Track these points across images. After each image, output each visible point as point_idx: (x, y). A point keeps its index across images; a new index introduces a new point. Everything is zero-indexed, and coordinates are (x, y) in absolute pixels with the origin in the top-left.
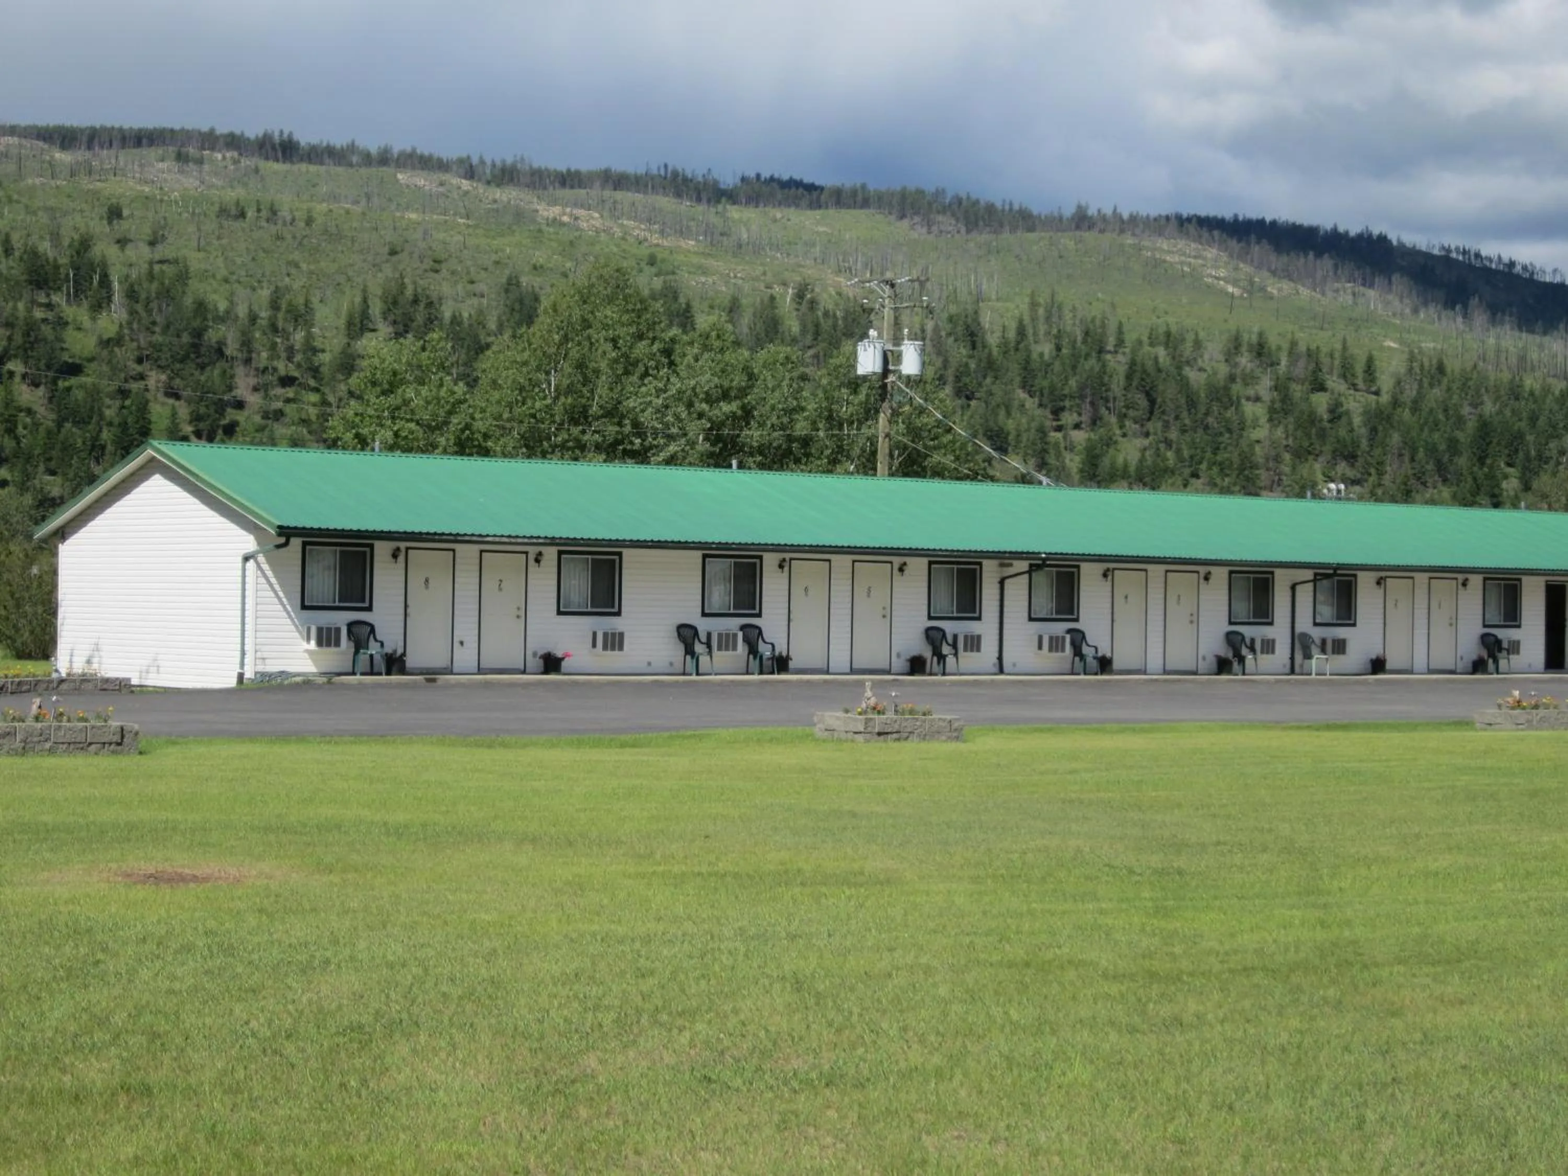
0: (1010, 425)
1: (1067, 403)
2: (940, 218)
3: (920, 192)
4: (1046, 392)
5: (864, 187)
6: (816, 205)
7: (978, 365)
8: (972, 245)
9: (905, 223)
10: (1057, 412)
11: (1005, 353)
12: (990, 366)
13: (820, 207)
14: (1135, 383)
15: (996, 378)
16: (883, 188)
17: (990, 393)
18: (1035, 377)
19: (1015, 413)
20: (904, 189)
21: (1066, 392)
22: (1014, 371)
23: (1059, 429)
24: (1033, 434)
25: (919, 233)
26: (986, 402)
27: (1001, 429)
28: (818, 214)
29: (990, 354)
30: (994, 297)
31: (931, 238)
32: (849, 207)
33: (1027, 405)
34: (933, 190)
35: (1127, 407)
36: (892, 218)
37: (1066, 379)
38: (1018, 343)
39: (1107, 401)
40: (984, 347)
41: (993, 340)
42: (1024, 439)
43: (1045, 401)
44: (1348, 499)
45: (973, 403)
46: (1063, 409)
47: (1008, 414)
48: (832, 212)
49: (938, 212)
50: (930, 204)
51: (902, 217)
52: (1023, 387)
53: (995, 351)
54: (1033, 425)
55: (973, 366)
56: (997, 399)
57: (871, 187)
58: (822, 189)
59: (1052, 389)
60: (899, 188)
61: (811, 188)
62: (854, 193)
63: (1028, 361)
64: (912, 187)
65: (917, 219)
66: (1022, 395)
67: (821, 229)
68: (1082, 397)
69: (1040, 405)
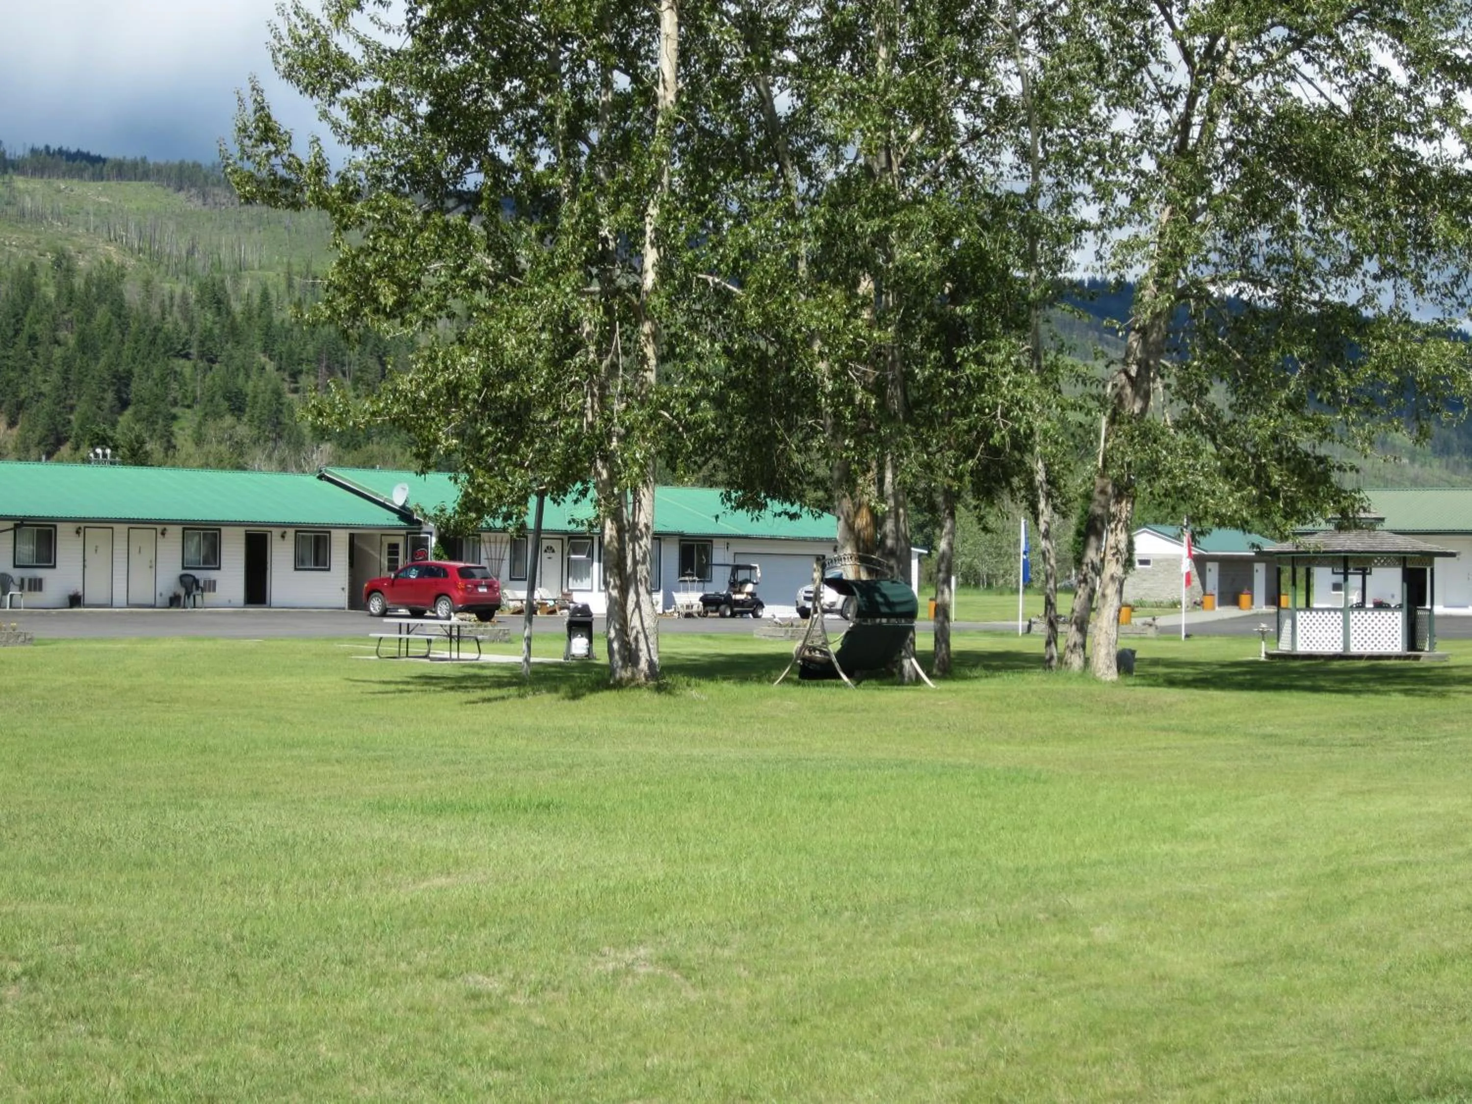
0: (249, 388)
1: (305, 367)
2: (216, 191)
3: (197, 166)
4: (284, 356)
5: (144, 160)
6: (99, 177)
7: (222, 331)
8: (244, 216)
9: (182, 195)
10: (295, 376)
11: (249, 319)
12: (234, 333)
13: (102, 179)
14: (368, 349)
15: (238, 343)
16: (162, 161)
17: (231, 357)
18: (275, 342)
19: (254, 376)
20: (182, 163)
21: (304, 356)
22: (255, 336)
23: (295, 391)
24: (268, 396)
25: (196, 204)
26: (227, 366)
27: (241, 391)
28: (100, 185)
29: (234, 319)
30: (256, 266)
31: (206, 209)
32: (130, 180)
33: (268, 368)
34: (209, 164)
35: (361, 371)
36: (170, 190)
37: (305, 344)
38: (261, 310)
39: (343, 365)
40: (229, 313)
41: (237, 307)
42: (260, 399)
43: (284, 363)
44: (112, 463)
45: (216, 366)
46: (301, 372)
47: (248, 376)
48: (113, 183)
49: (214, 185)
50: (206, 177)
51: (180, 189)
52: (265, 352)
53: (239, 318)
54: (270, 387)
55: (217, 331)
56: (237, 362)
57: (151, 161)
58: (104, 161)
59: (291, 354)
60: (177, 162)
61: (96, 160)
62: (135, 165)
63: (269, 326)
64: (189, 161)
65: (193, 191)
66: (264, 359)
67: (103, 199)
68: (319, 361)
69: (279, 369)
